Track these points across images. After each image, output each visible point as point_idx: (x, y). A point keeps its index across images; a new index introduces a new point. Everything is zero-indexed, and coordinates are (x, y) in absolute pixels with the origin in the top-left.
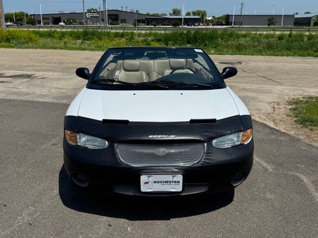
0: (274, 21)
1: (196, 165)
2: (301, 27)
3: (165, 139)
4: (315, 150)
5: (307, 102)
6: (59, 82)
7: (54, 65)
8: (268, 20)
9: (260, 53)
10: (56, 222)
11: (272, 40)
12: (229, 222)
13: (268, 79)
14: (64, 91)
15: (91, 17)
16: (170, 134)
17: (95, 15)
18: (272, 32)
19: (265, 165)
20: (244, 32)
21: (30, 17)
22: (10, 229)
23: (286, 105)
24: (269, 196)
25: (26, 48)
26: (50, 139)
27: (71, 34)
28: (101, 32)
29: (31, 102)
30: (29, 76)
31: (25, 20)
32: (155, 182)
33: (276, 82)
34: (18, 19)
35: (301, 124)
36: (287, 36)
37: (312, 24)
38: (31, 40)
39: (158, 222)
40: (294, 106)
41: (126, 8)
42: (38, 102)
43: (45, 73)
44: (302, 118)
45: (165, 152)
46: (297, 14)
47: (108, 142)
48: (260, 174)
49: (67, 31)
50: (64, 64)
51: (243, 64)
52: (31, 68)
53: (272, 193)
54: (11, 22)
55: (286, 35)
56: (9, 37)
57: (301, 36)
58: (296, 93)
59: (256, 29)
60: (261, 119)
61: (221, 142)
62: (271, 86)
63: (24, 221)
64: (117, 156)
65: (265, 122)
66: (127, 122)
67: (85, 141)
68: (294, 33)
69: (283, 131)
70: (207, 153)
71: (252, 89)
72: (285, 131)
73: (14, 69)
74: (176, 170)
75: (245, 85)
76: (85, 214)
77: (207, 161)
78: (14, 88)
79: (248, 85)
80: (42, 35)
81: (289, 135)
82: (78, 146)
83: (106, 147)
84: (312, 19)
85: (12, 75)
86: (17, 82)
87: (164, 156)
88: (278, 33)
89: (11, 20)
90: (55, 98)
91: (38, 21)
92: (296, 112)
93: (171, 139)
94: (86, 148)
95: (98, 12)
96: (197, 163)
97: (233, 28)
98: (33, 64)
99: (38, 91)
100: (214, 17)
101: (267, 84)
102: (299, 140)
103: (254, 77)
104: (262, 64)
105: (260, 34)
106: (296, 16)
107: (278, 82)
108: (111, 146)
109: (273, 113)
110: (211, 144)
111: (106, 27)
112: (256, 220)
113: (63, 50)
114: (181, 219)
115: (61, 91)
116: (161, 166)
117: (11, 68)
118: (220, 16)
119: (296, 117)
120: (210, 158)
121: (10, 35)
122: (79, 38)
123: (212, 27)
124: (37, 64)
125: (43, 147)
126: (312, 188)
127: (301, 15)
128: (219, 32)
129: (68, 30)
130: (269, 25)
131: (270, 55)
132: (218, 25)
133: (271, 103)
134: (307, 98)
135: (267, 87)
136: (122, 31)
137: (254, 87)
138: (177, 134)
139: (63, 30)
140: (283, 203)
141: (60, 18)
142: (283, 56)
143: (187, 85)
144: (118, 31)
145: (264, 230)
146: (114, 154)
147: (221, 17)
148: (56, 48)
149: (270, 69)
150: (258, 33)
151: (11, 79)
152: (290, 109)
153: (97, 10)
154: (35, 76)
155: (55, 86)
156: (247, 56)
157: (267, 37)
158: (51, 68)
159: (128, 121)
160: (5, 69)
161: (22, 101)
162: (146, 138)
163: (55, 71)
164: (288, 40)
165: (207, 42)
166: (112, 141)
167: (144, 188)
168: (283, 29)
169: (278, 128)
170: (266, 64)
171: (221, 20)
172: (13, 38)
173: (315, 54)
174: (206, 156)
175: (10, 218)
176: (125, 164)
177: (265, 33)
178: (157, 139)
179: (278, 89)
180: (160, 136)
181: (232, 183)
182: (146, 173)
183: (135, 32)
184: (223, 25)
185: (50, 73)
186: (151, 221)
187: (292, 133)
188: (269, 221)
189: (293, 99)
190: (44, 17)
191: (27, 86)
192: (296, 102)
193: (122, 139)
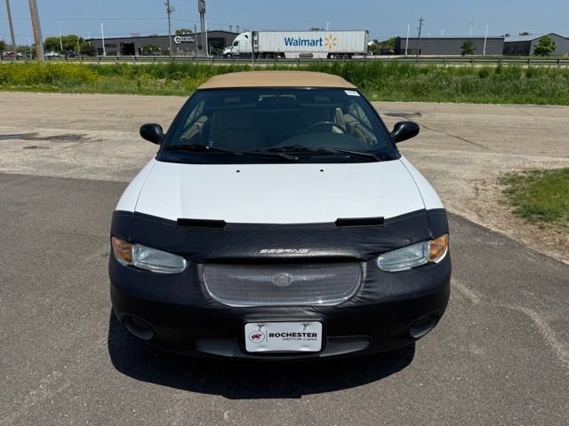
0: (472, 47)
1: (347, 304)
2: (516, 57)
3: (290, 255)
4: (551, 265)
5: (531, 179)
6: (125, 146)
7: (119, 119)
8: (462, 45)
9: (450, 98)
10: (98, 401)
11: (468, 76)
12: (405, 401)
13: (464, 140)
14: (132, 162)
15: (182, 42)
16: (299, 246)
17: (188, 39)
18: (469, 65)
19: (466, 291)
20: (424, 66)
21: (85, 44)
22: (14, 414)
23: (497, 184)
24: (476, 351)
25: (76, 92)
26: (101, 245)
27: (148, 70)
28: (197, 66)
29: (76, 180)
30: (77, 138)
31: (78, 48)
32: (271, 335)
33: (477, 145)
34: (68, 47)
35: (524, 217)
36: (493, 72)
37: (532, 52)
38: (85, 79)
39: (278, 402)
40: (509, 186)
41: (238, 27)
42: (88, 181)
43: (104, 132)
44: (524, 206)
45: (289, 279)
46: (507, 35)
47: (187, 260)
48: (457, 308)
49: (142, 65)
50: (134, 118)
51: (424, 116)
52: (81, 124)
53: (480, 344)
54: (56, 51)
55: (491, 69)
56: (50, 75)
57: (516, 72)
58: (512, 165)
59: (444, 61)
60: (455, 208)
61: (392, 260)
62: (470, 153)
63: (41, 399)
64: (202, 287)
65: (462, 214)
66: (221, 224)
67: (146, 259)
68: (505, 66)
69: (493, 229)
70: (367, 282)
71: (439, 157)
72: (497, 230)
73: (55, 125)
74: (311, 314)
75: (428, 151)
76: (150, 385)
77: (366, 296)
78: (51, 156)
79: (432, 151)
80: (102, 71)
81: (504, 236)
82: (133, 266)
83: (183, 270)
84: (532, 44)
85: (51, 135)
86: (57, 146)
87: (288, 287)
88: (479, 66)
89: (57, 49)
90: (116, 173)
91: (99, 49)
92: (514, 196)
93: (301, 255)
94: (148, 271)
95: (192, 35)
96: (349, 300)
97: (406, 58)
98: (87, 117)
99: (90, 162)
100: (376, 41)
101: (463, 150)
102: (522, 246)
103: (442, 138)
104: (453, 117)
105: (449, 69)
106: (507, 40)
107: (481, 146)
108: (192, 269)
109: (475, 199)
110: (375, 265)
111: (204, 59)
112: (454, 398)
113: (136, 96)
114: (321, 396)
115: (126, 161)
116: (283, 306)
117: (49, 124)
118: (386, 40)
119: (515, 205)
120: (373, 290)
121: (52, 72)
122: (161, 75)
123: (374, 57)
124: (91, 118)
125: (88, 259)
126: (550, 336)
127: (515, 37)
128: (385, 65)
129: (144, 63)
130: (463, 54)
131: (467, 102)
132: (382, 54)
133: (471, 180)
134: (532, 172)
135: (464, 154)
136: (229, 65)
137: (443, 153)
138: (311, 246)
139: (137, 63)
140: (501, 363)
141: (133, 44)
142: (488, 103)
143: (331, 153)
144: (223, 64)
145: (470, 419)
146: (197, 284)
147: (387, 42)
148: (123, 92)
149: (468, 124)
150: (447, 66)
151: (48, 142)
152: (503, 192)
153: (190, 31)
154: (88, 137)
155: (118, 153)
156: (429, 104)
157: (461, 72)
158: (114, 124)
159: (223, 221)
160: (40, 126)
161: (61, 178)
162: (255, 254)
163: (120, 129)
164: (495, 78)
165: (365, 81)
166: (194, 259)
167: (251, 346)
168: (487, 60)
169: (485, 225)
170: (462, 117)
171: (388, 47)
172: (57, 77)
173: (540, 99)
174: (365, 287)
175: (15, 393)
176: (216, 302)
177: (457, 66)
178: (275, 255)
179: (481, 157)
180: (282, 250)
181: (411, 333)
182: (254, 320)
183: (251, 65)
184: (391, 54)
185: (112, 132)
186: (266, 401)
187: (509, 233)
188: (476, 399)
189: (508, 174)
190: (109, 42)
191: (73, 153)
192: (512, 179)
193: (212, 255)
